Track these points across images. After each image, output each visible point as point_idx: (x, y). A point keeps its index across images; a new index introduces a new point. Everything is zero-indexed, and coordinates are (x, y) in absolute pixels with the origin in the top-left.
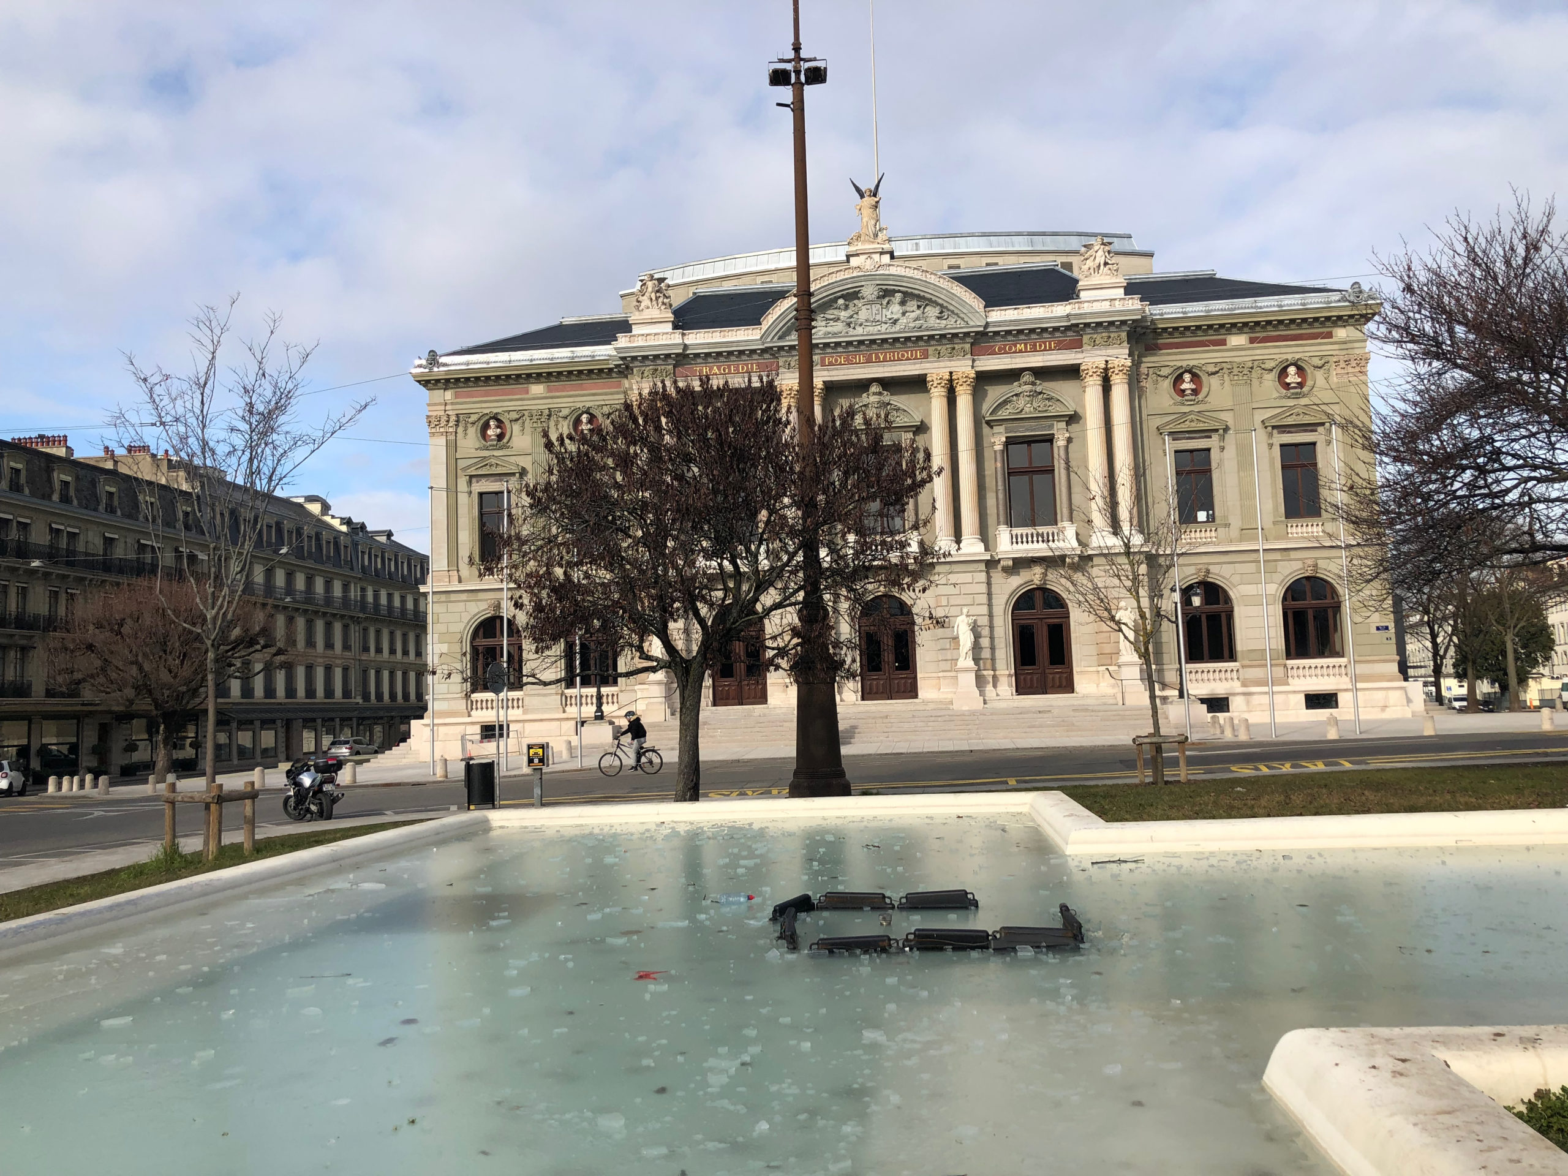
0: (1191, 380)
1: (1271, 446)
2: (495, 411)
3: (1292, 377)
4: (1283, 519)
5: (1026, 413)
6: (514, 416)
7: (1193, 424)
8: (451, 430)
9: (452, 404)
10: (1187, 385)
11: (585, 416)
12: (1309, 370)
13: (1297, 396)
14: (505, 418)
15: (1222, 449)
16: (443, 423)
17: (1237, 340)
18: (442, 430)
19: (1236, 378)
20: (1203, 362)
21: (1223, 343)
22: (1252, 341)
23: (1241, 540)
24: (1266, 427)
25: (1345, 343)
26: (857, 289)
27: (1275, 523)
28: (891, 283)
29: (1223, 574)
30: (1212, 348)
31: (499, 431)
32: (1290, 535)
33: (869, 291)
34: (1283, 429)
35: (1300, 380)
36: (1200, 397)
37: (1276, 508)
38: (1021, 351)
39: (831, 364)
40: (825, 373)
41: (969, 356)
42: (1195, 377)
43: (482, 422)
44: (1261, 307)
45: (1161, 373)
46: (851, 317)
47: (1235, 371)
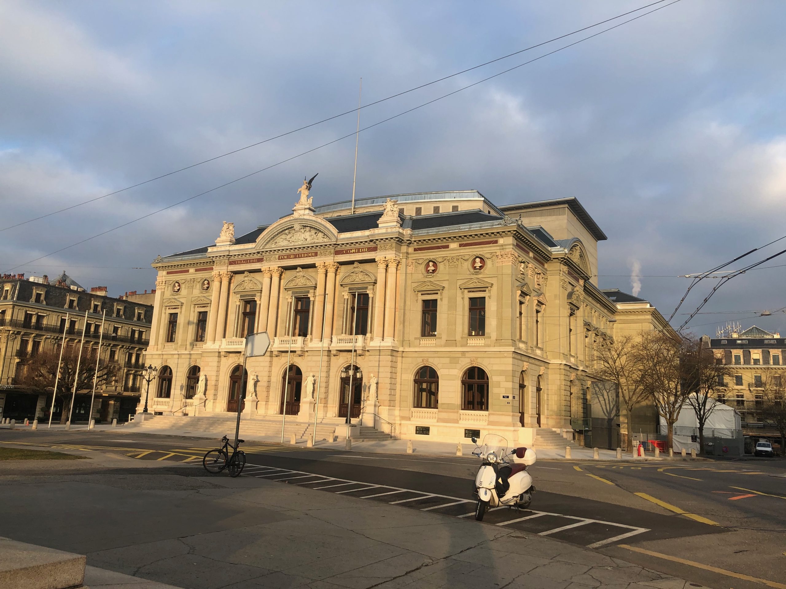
0: (433, 266)
1: (463, 298)
2: (177, 279)
3: (478, 264)
4: (466, 336)
5: (357, 281)
6: (183, 281)
7: (428, 287)
8: (163, 287)
9: (165, 276)
10: (431, 268)
11: (206, 281)
12: (485, 260)
13: (477, 273)
14: (180, 282)
15: (441, 299)
16: (161, 284)
17: (454, 245)
18: (160, 287)
19: (451, 264)
20: (437, 256)
21: (447, 247)
22: (461, 245)
23: (445, 346)
24: (461, 289)
25: (502, 246)
26: (292, 226)
27: (462, 338)
28: (304, 223)
29: (434, 363)
30: (442, 249)
31: (178, 288)
32: (468, 345)
33: (297, 227)
34: (471, 290)
35: (481, 265)
36: (434, 274)
37: (463, 331)
38: (354, 253)
39: (282, 259)
40: (279, 263)
41: (333, 255)
42: (435, 264)
43: (173, 284)
44: (461, 229)
45: (419, 262)
46: (291, 238)
47: (451, 261)
